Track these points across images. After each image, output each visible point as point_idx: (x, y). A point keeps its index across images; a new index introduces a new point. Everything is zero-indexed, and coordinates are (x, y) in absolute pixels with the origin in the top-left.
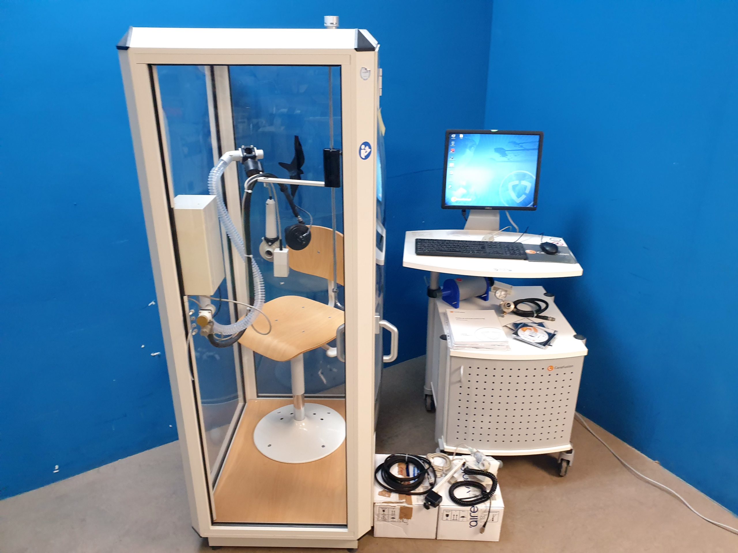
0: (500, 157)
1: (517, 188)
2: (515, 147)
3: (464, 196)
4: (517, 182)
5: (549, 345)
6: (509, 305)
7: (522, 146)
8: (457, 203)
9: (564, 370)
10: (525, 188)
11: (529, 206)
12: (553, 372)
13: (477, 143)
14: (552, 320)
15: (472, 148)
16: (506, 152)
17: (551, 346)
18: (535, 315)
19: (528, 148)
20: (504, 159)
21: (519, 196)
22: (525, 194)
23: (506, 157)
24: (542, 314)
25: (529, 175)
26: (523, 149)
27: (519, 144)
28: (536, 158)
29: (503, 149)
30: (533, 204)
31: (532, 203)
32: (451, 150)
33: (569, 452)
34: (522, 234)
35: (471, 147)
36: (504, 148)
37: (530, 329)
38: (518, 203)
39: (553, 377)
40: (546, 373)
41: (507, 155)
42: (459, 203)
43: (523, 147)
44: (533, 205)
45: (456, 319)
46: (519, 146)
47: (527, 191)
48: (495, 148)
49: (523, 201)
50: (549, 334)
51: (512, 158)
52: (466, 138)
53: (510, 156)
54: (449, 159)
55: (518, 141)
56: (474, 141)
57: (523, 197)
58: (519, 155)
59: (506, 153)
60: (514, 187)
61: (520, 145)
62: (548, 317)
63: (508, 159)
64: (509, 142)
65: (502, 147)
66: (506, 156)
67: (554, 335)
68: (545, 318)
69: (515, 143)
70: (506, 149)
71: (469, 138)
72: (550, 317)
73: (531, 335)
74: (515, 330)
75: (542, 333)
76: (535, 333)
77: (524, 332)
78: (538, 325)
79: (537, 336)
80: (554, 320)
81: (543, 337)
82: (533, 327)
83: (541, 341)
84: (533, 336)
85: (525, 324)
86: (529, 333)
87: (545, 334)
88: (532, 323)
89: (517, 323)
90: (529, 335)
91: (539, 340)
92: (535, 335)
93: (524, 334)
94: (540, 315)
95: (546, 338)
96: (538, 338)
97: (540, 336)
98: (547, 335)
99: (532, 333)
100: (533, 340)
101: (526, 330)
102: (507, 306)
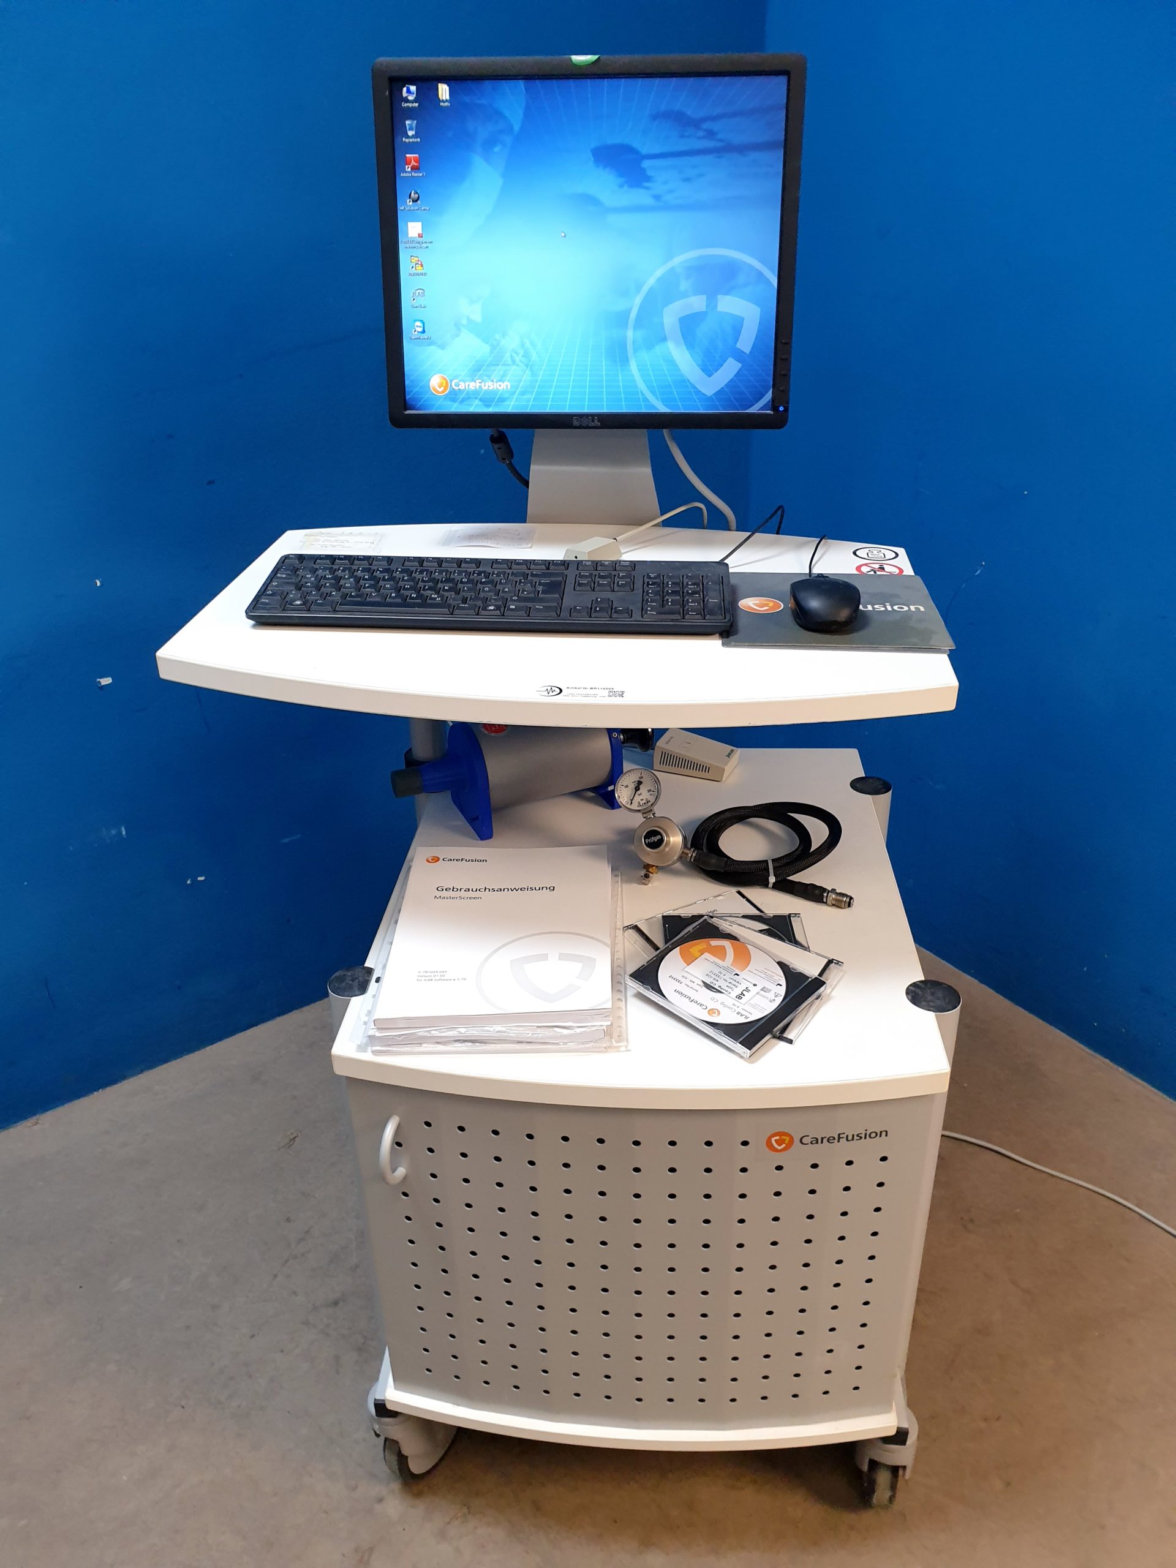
0: (621, 186)
1: (704, 330)
2: (682, 136)
3: (478, 370)
4: (698, 303)
5: (781, 1038)
6: (656, 839)
7: (711, 134)
8: (454, 400)
9: (845, 1150)
10: (737, 327)
11: (754, 410)
12: (797, 1158)
13: (517, 128)
14: (837, 905)
15: (496, 149)
16: (646, 164)
17: (790, 1042)
18: (772, 879)
19: (738, 139)
20: (640, 196)
21: (709, 367)
22: (739, 355)
23: (647, 188)
24: (803, 877)
25: (751, 267)
26: (719, 144)
27: (696, 124)
28: (775, 187)
29: (628, 149)
30: (773, 400)
31: (769, 396)
32: (408, 162)
33: (900, 1437)
34: (749, 534)
35: (490, 144)
36: (636, 145)
37: (720, 953)
38: (710, 399)
39: (797, 1178)
40: (759, 1159)
41: (649, 179)
42: (463, 401)
43: (720, 136)
44: (774, 404)
45: (438, 894)
46: (701, 133)
47: (746, 343)
48: (594, 144)
49: (731, 384)
50: (793, 977)
51: (671, 191)
52: (467, 99)
53: (665, 183)
54: (405, 205)
55: (692, 111)
56: (499, 114)
57: (730, 369)
58: (701, 175)
59: (644, 170)
60: (689, 326)
61: (705, 126)
62: (824, 890)
63: (657, 197)
64: (655, 117)
65: (627, 141)
66: (646, 184)
67: (818, 983)
68: (814, 894)
69: (682, 121)
70: (644, 151)
71: (483, 102)
72: (835, 890)
73: (712, 985)
74: (656, 948)
75: (763, 975)
76: (736, 974)
77: (686, 969)
78: (766, 927)
79: (738, 991)
80: (847, 905)
81: (762, 992)
82: (738, 937)
83: (748, 1015)
84: (719, 989)
85: (715, 921)
86: (707, 975)
87: (776, 978)
88: (744, 917)
89: (682, 915)
90: (702, 984)
91: (740, 1008)
92: (730, 983)
93: (686, 975)
94: (795, 878)
95: (774, 998)
96: (737, 1004)
97: (751, 987)
98: (783, 982)
99: (724, 972)
100: (711, 1012)
101: (700, 954)
102: (648, 842)
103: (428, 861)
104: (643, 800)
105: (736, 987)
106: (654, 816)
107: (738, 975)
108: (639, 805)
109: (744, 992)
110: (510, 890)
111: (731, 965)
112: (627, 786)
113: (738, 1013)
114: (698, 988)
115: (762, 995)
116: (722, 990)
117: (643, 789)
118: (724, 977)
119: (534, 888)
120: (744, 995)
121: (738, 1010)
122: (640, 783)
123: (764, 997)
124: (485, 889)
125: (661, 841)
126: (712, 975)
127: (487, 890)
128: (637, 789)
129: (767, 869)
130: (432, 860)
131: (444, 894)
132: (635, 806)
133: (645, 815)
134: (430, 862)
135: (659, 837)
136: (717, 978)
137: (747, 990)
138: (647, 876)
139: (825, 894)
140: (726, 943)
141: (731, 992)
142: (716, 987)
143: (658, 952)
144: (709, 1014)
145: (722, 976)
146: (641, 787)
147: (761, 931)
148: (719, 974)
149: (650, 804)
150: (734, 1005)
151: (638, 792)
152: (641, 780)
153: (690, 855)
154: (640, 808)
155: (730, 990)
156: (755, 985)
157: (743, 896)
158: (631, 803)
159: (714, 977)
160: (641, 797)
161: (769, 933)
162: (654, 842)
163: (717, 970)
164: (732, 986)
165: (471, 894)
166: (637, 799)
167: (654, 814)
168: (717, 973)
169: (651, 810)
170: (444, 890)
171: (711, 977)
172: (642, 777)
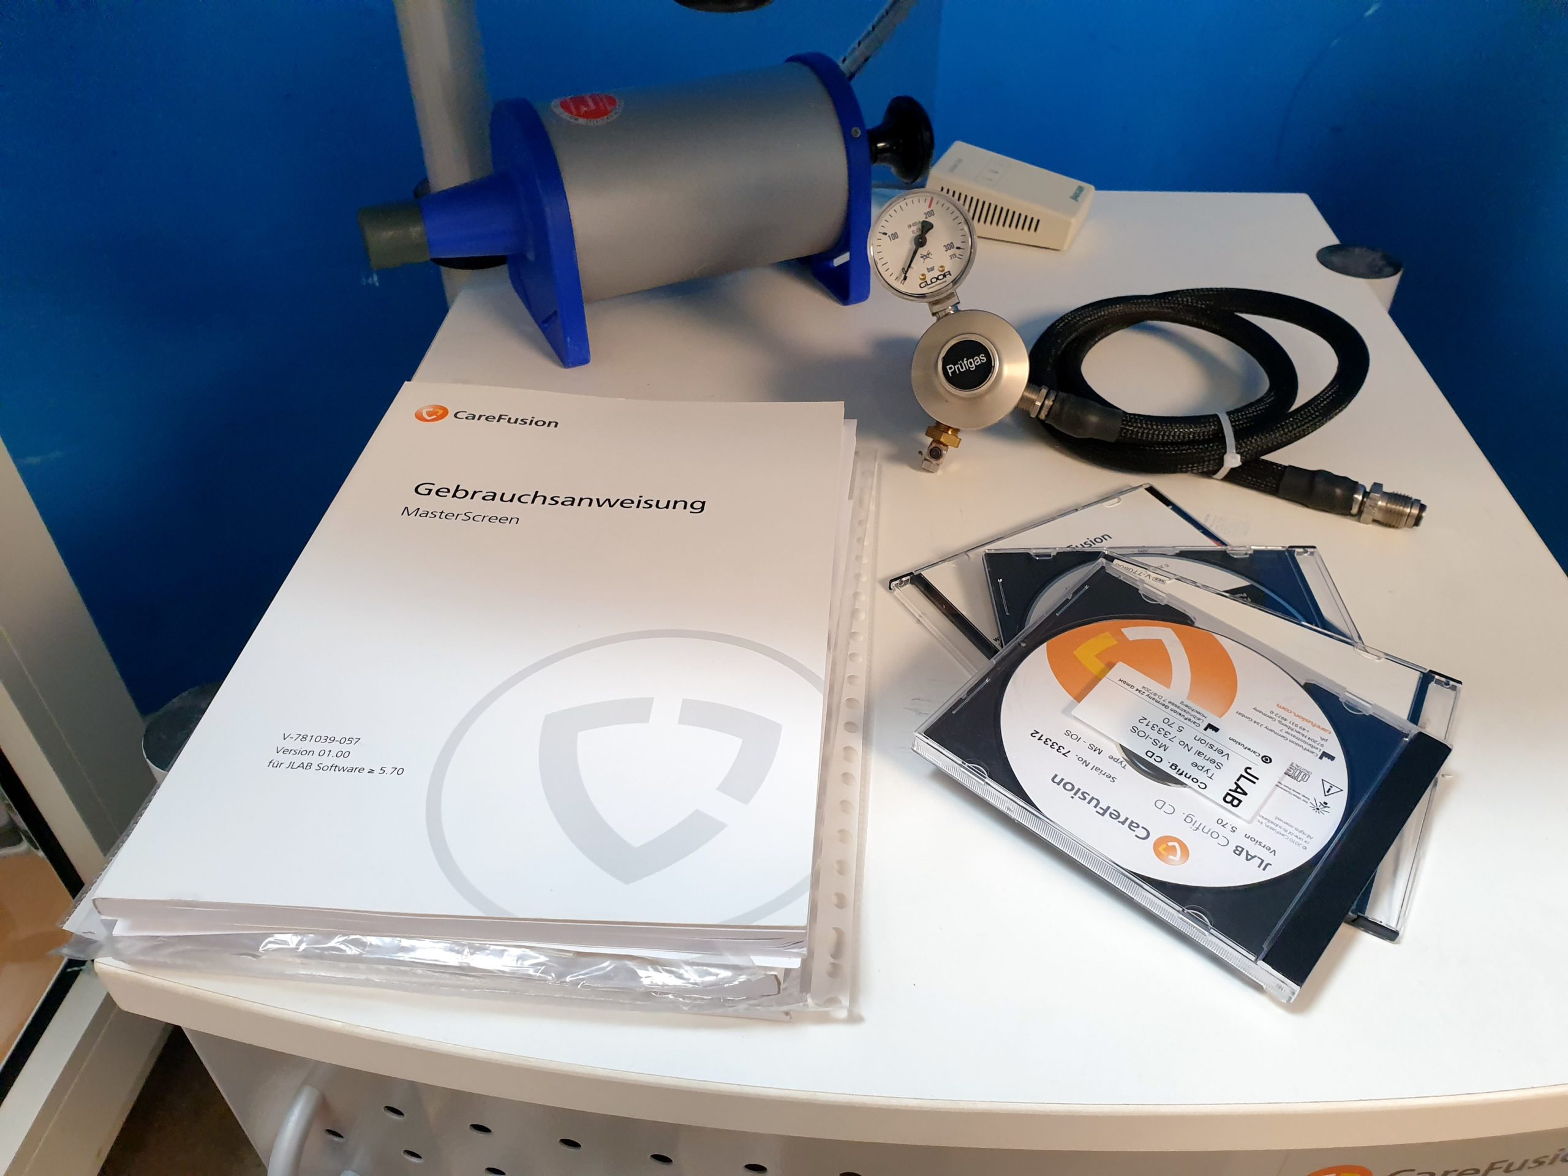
5: (1360, 922)
14: (1390, 521)
17: (1390, 935)
18: (1233, 460)
24: (1299, 454)
37: (1154, 662)
50: (1357, 732)
62: (1352, 486)
68: (1331, 495)
72: (1381, 485)
73: (1151, 761)
74: (988, 649)
75: (1277, 727)
76: (1210, 726)
77: (1075, 712)
78: (1240, 582)
79: (1224, 781)
80: (1412, 521)
81: (1288, 781)
82: (1190, 613)
83: (1268, 857)
84: (1173, 773)
85: (1119, 568)
86: (1134, 729)
87: (1315, 734)
88: (1184, 555)
89: (1032, 552)
90: (1120, 755)
91: (1240, 834)
92: (1199, 753)
93: (1077, 728)
94: (1281, 457)
95: (1324, 799)
96: (1227, 817)
97: (1258, 768)
98: (1334, 746)
99: (1177, 721)
100: (1164, 847)
101: (1102, 665)
102: (954, 372)
103: (419, 417)
104: (932, 269)
105: (1219, 766)
106: (957, 310)
107: (1216, 730)
108: (924, 282)
109: (1243, 783)
110: (595, 502)
111: (1189, 698)
112: (895, 236)
113: (1239, 851)
114: (1114, 769)
115: (1287, 790)
116: (1182, 778)
117: (936, 240)
118: (1181, 736)
119: (654, 503)
120: (1245, 793)
121: (1237, 840)
122: (926, 227)
123: (1297, 794)
124: (535, 496)
125: (987, 369)
126: (1148, 730)
127: (539, 500)
128: (920, 242)
129: (1220, 438)
130: (430, 416)
131: (432, 503)
132: (912, 286)
133: (936, 308)
134: (427, 421)
135: (980, 359)
136: (1163, 740)
137: (1248, 774)
138: (936, 454)
139: (1359, 497)
140: (1163, 633)
141: (1207, 781)
142: (1165, 767)
143: (994, 661)
144: (1158, 854)
145: (1173, 731)
146: (929, 236)
147: (1234, 593)
148: (1167, 728)
149: (949, 279)
150: (1220, 821)
151: (922, 251)
152: (930, 220)
153: (1039, 404)
154: (925, 291)
155: (1202, 777)
156: (1267, 760)
157: (1166, 501)
158: (905, 278)
159: (1154, 735)
160: (929, 263)
161: (1251, 596)
162: (968, 371)
163: (1157, 715)
164: (1208, 765)
165: (496, 508)
166: (919, 266)
167: (955, 306)
168: (1162, 725)
169: (949, 297)
170: (433, 492)
171: (1146, 736)
172: (931, 213)
